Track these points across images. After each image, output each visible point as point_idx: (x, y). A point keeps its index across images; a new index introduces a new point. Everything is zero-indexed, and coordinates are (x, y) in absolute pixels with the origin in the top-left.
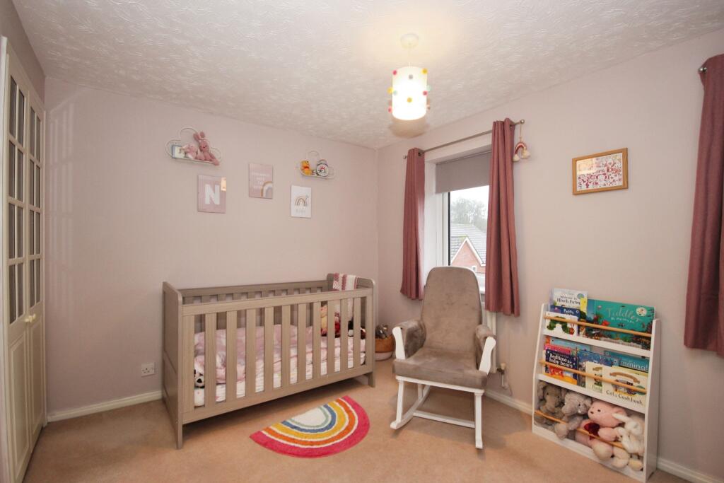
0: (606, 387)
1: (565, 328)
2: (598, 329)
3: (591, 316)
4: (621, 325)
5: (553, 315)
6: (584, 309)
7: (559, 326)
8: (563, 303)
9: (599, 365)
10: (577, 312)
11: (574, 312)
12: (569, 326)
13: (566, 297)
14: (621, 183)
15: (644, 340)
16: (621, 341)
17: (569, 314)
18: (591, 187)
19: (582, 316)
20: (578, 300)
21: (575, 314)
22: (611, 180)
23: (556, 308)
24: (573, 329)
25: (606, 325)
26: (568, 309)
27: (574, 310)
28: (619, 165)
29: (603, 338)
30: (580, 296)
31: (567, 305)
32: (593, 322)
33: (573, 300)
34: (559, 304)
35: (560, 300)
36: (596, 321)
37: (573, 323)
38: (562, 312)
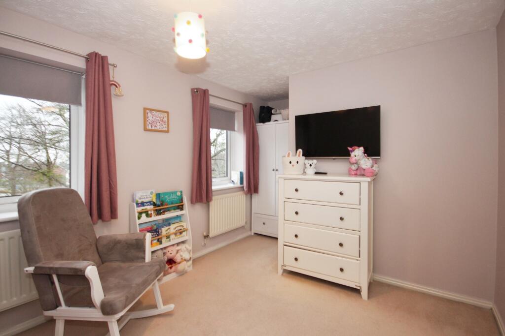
0: (172, 237)
1: (148, 215)
2: (163, 209)
3: (158, 203)
4: (172, 203)
5: (140, 209)
6: (154, 200)
7: (144, 215)
8: (142, 200)
9: (168, 227)
10: (152, 202)
11: (150, 203)
12: (149, 212)
13: (143, 196)
14: (166, 130)
15: (181, 207)
16: (173, 211)
17: (148, 205)
18: (153, 128)
19: (155, 204)
20: (151, 196)
21: (151, 205)
22: (162, 127)
23: (140, 204)
24: (151, 214)
25: (167, 205)
26: (146, 203)
27: (150, 202)
28: (165, 119)
29: (166, 213)
30: (152, 193)
31: (145, 200)
32: (160, 206)
33: (148, 196)
34: (140, 201)
35: (140, 198)
36: (162, 205)
37: (151, 210)
38: (144, 206)
